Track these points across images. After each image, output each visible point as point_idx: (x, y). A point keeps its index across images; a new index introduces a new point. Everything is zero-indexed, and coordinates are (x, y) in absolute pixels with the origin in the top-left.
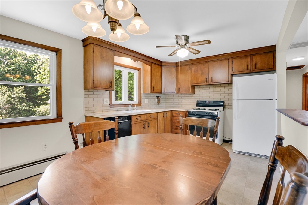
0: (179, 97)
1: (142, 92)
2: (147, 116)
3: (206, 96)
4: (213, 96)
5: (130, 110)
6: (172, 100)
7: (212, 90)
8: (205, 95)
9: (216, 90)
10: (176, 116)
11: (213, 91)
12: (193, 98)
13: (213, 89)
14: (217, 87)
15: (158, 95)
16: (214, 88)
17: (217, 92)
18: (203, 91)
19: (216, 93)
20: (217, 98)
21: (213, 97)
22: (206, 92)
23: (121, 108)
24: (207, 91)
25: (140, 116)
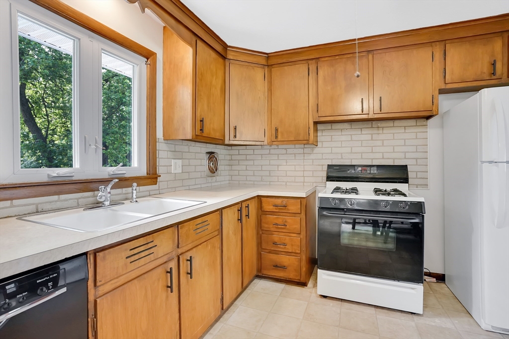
0: (270, 154)
1: (160, 134)
2: (183, 230)
3: (351, 153)
4: (372, 152)
5: (107, 203)
6: (251, 163)
7: (369, 137)
8: (349, 150)
9: (382, 137)
10: (272, 213)
11: (372, 140)
12: (312, 156)
13: (372, 134)
14: (383, 128)
15: (211, 148)
16: (375, 131)
17: (383, 140)
18: (343, 138)
19: (379, 143)
20: (383, 158)
21: (372, 156)
22: (352, 140)
23: (63, 197)
24: (354, 138)
25: (149, 239)
